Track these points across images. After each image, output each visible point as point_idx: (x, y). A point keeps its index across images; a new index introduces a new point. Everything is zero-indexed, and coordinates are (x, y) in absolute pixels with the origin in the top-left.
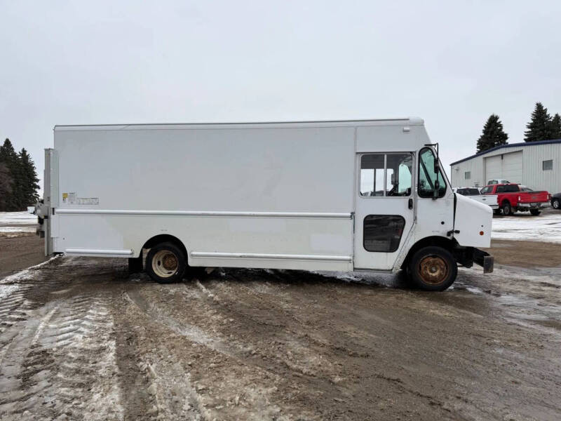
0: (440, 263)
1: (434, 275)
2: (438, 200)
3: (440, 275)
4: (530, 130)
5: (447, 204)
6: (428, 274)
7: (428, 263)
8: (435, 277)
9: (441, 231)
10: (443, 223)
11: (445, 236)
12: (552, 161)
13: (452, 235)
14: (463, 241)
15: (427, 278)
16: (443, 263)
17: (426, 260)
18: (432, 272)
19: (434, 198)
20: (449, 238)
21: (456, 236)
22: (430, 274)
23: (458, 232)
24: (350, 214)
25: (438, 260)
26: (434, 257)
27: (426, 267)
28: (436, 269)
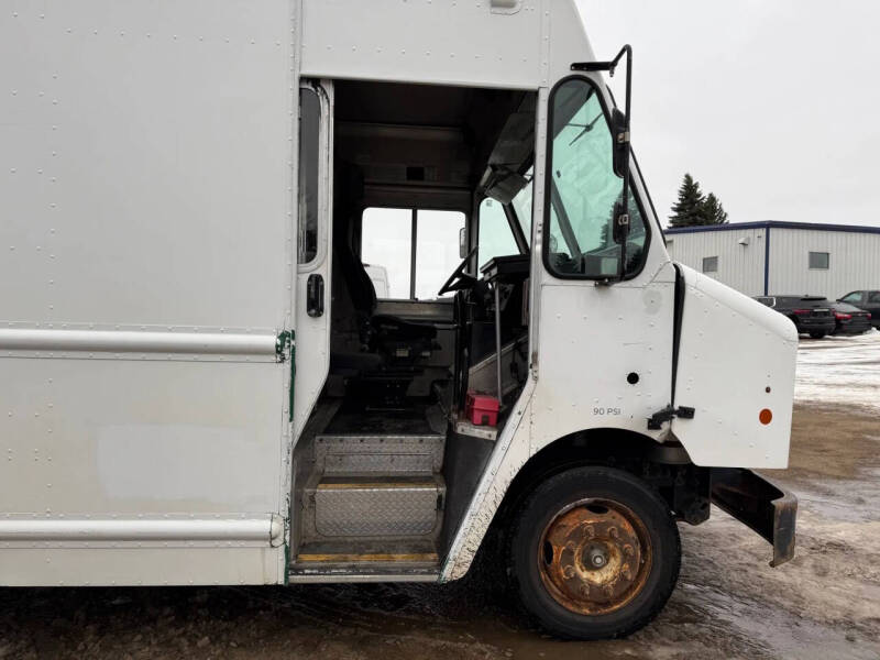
0: (622, 532)
1: (598, 578)
2: (619, 289)
3: (622, 578)
4: (676, 214)
5: (652, 304)
6: (577, 577)
7: (579, 534)
8: (601, 589)
9: (628, 412)
10: (633, 378)
11: (642, 429)
12: (716, 258)
13: (665, 426)
14: (706, 447)
15: (573, 590)
16: (632, 534)
17: (571, 523)
18: (590, 566)
19: (603, 282)
20: (656, 435)
21: (679, 428)
22: (585, 575)
23: (687, 413)
24: (271, 340)
25: (616, 521)
26: (597, 508)
27: (569, 553)
28: (607, 556)
